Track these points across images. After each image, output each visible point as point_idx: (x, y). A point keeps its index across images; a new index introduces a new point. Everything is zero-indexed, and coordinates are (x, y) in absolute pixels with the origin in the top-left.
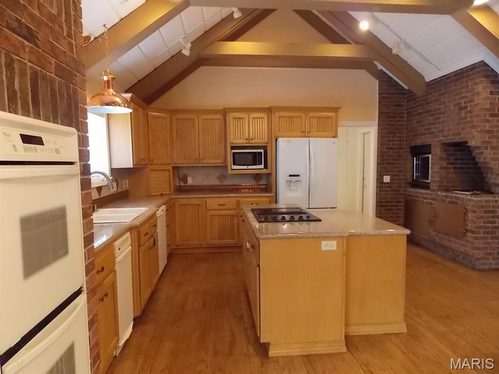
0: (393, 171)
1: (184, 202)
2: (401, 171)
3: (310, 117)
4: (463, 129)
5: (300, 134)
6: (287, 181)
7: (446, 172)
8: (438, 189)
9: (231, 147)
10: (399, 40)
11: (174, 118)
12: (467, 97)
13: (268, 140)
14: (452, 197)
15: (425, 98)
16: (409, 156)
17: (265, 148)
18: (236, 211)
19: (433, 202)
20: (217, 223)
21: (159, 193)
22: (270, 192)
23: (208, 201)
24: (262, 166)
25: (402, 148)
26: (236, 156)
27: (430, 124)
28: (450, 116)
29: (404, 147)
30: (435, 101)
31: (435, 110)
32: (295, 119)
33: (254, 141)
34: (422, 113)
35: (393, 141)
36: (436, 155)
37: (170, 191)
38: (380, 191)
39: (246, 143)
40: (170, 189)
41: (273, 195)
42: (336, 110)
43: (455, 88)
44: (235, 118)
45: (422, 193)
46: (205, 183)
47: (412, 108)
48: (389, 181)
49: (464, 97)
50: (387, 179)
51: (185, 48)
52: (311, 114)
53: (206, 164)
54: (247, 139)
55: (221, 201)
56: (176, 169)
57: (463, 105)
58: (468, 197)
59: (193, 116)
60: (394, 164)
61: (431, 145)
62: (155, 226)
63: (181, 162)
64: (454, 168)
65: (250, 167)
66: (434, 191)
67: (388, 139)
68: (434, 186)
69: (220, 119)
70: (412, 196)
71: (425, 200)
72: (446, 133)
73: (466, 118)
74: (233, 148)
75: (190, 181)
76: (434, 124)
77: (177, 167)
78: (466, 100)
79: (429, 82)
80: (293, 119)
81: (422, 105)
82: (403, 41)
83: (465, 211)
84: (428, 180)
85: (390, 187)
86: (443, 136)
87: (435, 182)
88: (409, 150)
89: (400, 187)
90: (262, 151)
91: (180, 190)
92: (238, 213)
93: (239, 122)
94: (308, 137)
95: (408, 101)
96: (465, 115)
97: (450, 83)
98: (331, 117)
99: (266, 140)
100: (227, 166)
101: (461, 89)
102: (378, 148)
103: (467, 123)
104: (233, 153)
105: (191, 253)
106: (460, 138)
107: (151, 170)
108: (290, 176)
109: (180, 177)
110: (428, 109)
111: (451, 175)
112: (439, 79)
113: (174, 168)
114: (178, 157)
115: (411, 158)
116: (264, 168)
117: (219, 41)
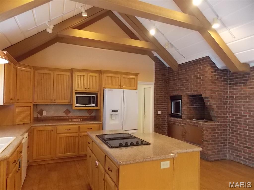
0: (162, 109)
1: (41, 128)
2: (165, 109)
3: (123, 78)
4: (199, 88)
5: (118, 87)
6: (110, 114)
7: (190, 109)
8: (186, 118)
9: (76, 92)
10: (168, 42)
11: (36, 72)
12: (200, 73)
13: (99, 89)
14: (194, 123)
15: (178, 72)
16: (169, 101)
17: (96, 94)
18: (78, 134)
19: (184, 125)
20: (64, 142)
21: (22, 123)
22: (99, 120)
23: (58, 127)
24: (94, 105)
25: (166, 97)
26: (78, 98)
27: (181, 85)
28: (192, 82)
29: (167, 96)
30: (183, 74)
31: (183, 78)
32: (115, 78)
33: (90, 90)
34: (176, 80)
35: (162, 92)
36: (184, 101)
37: (30, 121)
38: (156, 119)
39: (85, 91)
40: (30, 120)
41: (101, 122)
42: (136, 75)
43: (194, 68)
44: (79, 75)
45: (177, 120)
46: (55, 115)
47: (171, 77)
48: (160, 114)
49: (199, 73)
51: (49, 28)
52: (124, 76)
53: (58, 103)
54: (86, 88)
55: (68, 127)
56: (35, 106)
57: (199, 77)
58: (203, 123)
59: (51, 72)
60: (162, 105)
61: (182, 96)
62: (21, 152)
63: (40, 101)
64: (193, 108)
65: (87, 105)
66: (184, 119)
67: (160, 91)
68: (184, 117)
69: (68, 75)
70: (171, 121)
71: (179, 124)
72: (190, 90)
73: (201, 83)
74: (76, 93)
75: (45, 114)
76: (183, 85)
77: (36, 104)
78: (200, 74)
79: (180, 64)
80: (114, 78)
81: (176, 75)
82: (170, 43)
83: (202, 130)
84: (180, 113)
85: (160, 117)
86: (188, 91)
87: (185, 115)
88: (169, 98)
89: (166, 117)
90: (95, 96)
91: (37, 120)
92: (79, 134)
93: (81, 78)
94: (122, 89)
95: (168, 73)
96: (200, 82)
97: (191, 65)
98: (134, 79)
99: (97, 89)
100: (72, 104)
101: (197, 69)
102: (155, 96)
103: (201, 85)
104: (77, 96)
105: (44, 164)
106: (198, 93)
107: (17, 107)
108: (112, 111)
109: (38, 111)
110: (180, 78)
111: (192, 111)
112: (185, 63)
113: (34, 105)
114: (38, 98)
115: (170, 102)
116: (96, 106)
117: (71, 28)
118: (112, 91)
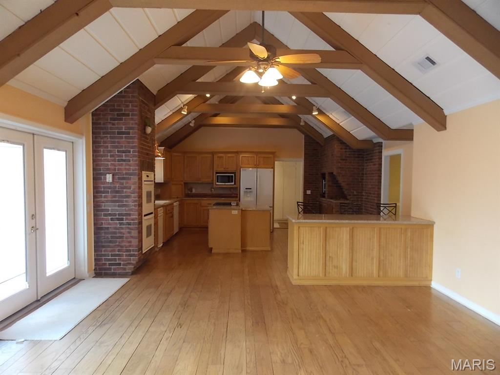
0: (313, 188)
1: (189, 201)
2: (317, 188)
3: (259, 157)
4: (332, 166)
5: (253, 166)
6: (245, 192)
11: (185, 156)
15: (324, 147)
17: (234, 173)
21: (176, 197)
22: (237, 198)
23: (203, 201)
24: (233, 183)
25: (317, 174)
26: (219, 177)
28: (330, 158)
29: (319, 174)
30: (327, 149)
32: (251, 157)
33: (228, 169)
34: (324, 155)
35: (312, 170)
36: (327, 179)
38: (305, 199)
42: (273, 153)
44: (218, 157)
46: (202, 192)
48: (310, 194)
49: (332, 149)
50: (309, 192)
52: (260, 155)
53: (203, 181)
54: (225, 168)
57: (332, 153)
59: (196, 155)
60: (313, 183)
61: (325, 173)
63: (189, 180)
65: (226, 184)
66: (326, 198)
67: (309, 169)
69: (210, 157)
74: (217, 173)
75: (194, 191)
76: (326, 162)
77: (187, 183)
78: (333, 151)
81: (324, 150)
85: (310, 197)
86: (328, 169)
88: (321, 175)
89: (317, 197)
90: (233, 175)
91: (188, 196)
93: (220, 159)
94: (257, 168)
98: (271, 157)
99: (235, 169)
100: (213, 183)
102: (304, 174)
104: (217, 176)
106: (332, 170)
107: (173, 184)
108: (246, 189)
109: (188, 188)
113: (185, 183)
114: (187, 177)
115: (321, 180)
117: (211, 117)
118: (246, 170)
